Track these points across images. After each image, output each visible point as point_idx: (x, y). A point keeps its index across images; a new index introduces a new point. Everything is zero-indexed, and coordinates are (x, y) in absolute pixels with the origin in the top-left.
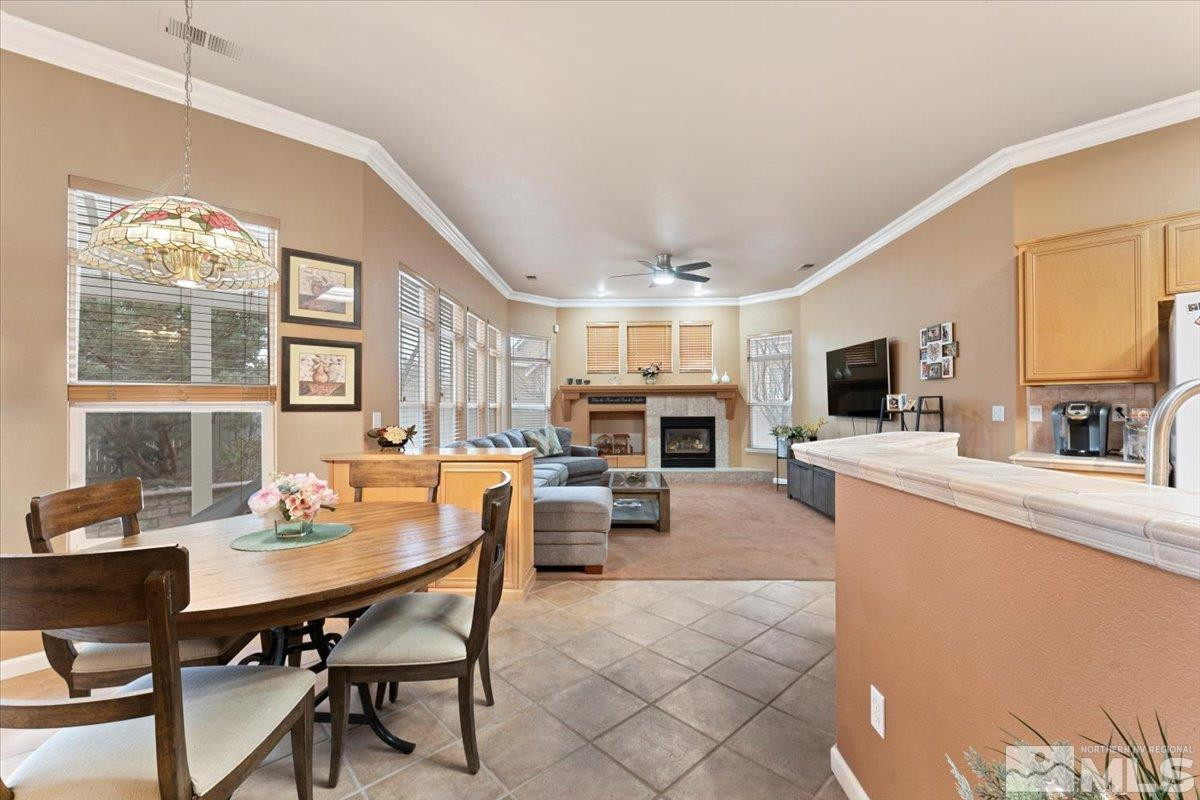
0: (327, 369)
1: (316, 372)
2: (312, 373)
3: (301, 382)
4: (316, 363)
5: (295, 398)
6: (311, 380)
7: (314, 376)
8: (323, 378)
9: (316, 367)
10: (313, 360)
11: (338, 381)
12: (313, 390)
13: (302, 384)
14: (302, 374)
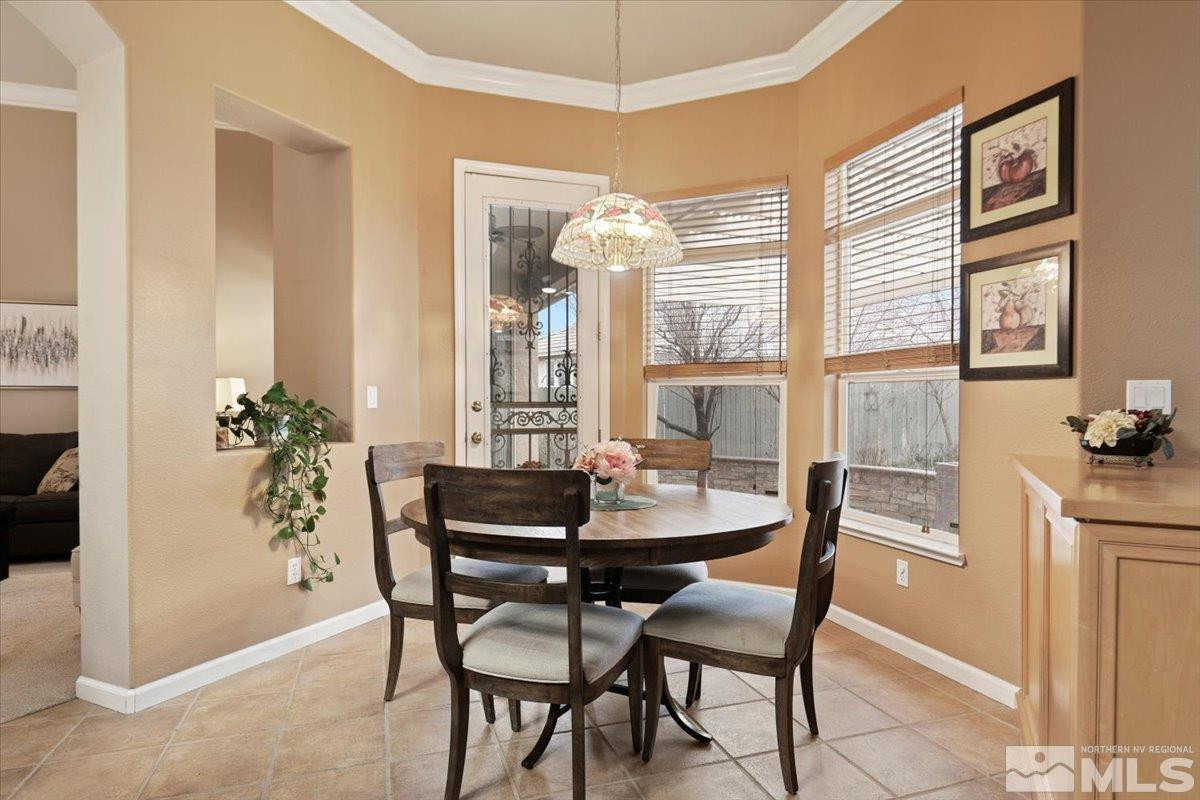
0: (1019, 304)
1: (1003, 311)
2: (998, 315)
3: (984, 332)
4: (1004, 296)
5: (978, 360)
6: (997, 327)
7: (1001, 320)
8: (1013, 321)
9: (1003, 304)
10: (1000, 292)
11: (1035, 323)
12: (1000, 343)
13: (985, 334)
14: (986, 320)
